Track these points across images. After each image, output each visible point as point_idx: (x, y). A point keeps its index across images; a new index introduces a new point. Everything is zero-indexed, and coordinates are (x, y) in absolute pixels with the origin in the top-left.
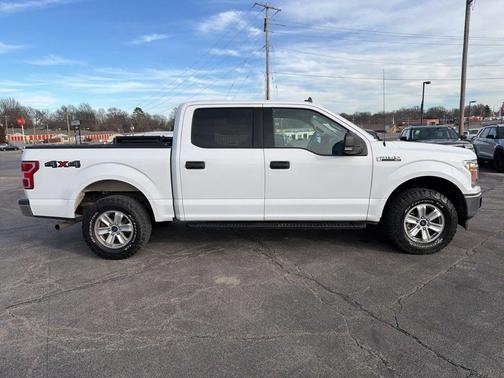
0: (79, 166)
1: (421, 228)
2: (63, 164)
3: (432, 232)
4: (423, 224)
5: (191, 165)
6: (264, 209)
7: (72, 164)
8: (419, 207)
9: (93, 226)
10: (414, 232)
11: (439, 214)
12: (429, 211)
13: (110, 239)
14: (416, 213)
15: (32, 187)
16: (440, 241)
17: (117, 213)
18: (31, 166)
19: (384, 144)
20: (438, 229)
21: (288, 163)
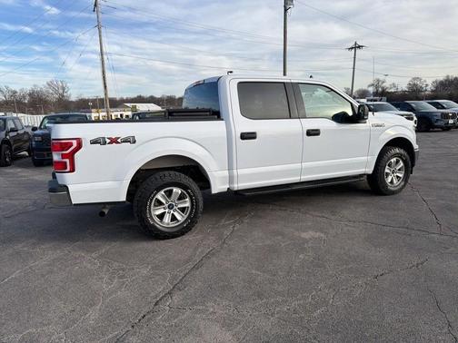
0: (134, 142)
2: (114, 141)
5: (245, 136)
6: (301, 171)
7: (125, 141)
9: (150, 207)
11: (402, 164)
13: (167, 219)
15: (73, 170)
17: (175, 190)
18: (71, 145)
19: (374, 114)
20: (401, 175)
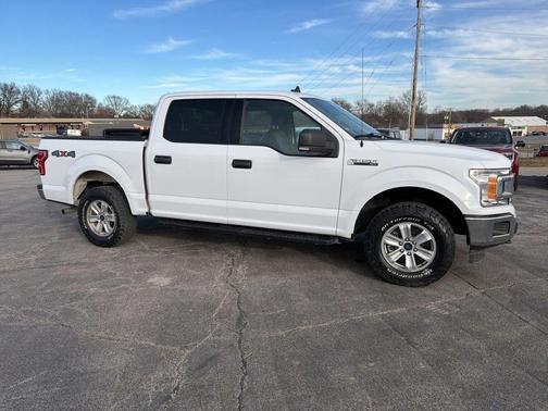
0: (74, 156)
1: (405, 253)
2: (64, 154)
3: (419, 260)
4: (408, 247)
5: (163, 160)
6: (227, 211)
7: (69, 154)
8: (402, 226)
9: (85, 214)
10: (395, 256)
11: (429, 238)
12: (416, 232)
14: (398, 233)
15: (44, 174)
16: (428, 272)
18: (43, 154)
19: (362, 145)
20: (428, 257)
21: (250, 162)
